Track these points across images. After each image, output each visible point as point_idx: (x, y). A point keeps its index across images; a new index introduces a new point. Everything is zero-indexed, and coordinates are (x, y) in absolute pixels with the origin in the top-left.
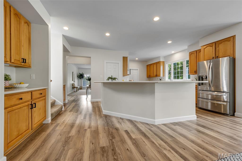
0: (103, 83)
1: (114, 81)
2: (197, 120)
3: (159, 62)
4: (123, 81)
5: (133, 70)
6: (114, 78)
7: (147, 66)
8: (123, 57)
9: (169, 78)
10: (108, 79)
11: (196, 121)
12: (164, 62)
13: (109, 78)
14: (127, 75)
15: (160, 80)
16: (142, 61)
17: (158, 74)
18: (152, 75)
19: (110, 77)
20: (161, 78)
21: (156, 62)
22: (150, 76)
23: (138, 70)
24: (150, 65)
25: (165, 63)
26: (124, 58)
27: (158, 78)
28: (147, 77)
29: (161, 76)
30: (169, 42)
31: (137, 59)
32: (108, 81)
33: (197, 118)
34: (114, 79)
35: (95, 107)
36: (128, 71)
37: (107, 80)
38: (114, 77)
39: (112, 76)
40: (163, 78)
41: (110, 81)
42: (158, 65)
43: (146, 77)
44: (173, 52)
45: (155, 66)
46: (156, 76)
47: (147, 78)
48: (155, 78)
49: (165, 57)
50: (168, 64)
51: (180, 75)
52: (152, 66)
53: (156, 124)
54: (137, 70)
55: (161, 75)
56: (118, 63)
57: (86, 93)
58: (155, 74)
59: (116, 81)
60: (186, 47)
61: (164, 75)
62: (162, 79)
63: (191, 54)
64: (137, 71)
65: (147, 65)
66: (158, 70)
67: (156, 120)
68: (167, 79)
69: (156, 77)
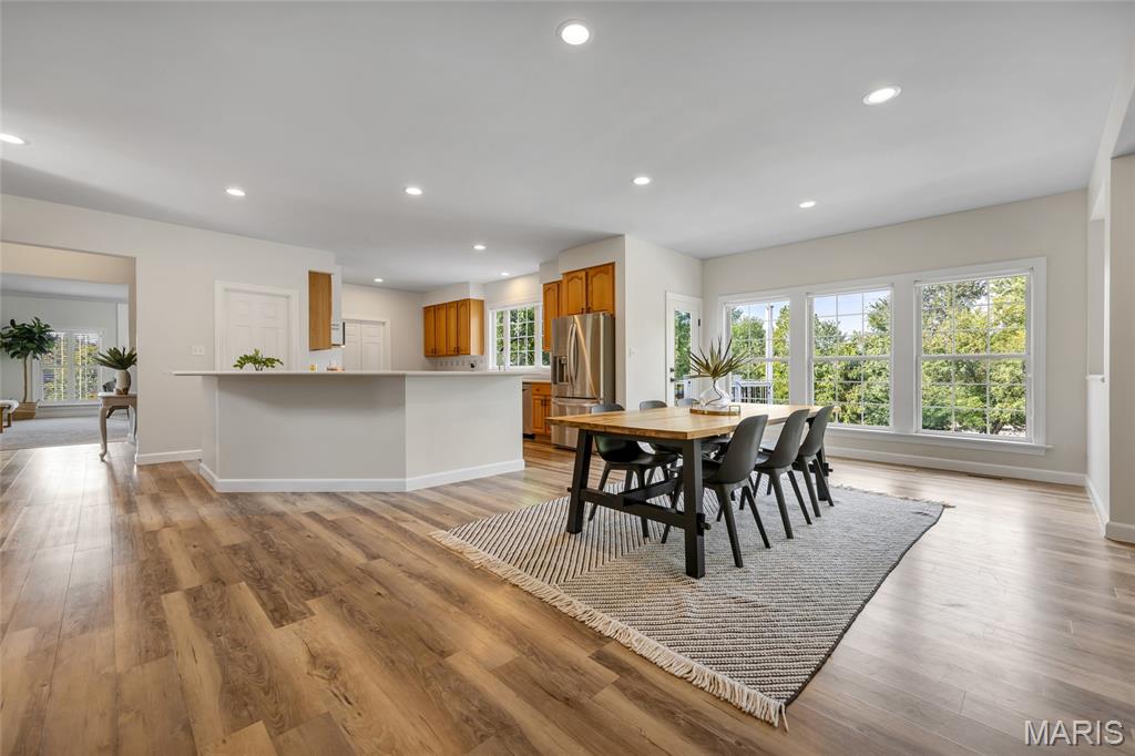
0: (216, 379)
1: (267, 371)
2: (525, 471)
3: (463, 305)
4: (313, 369)
5: (363, 326)
6: (268, 359)
7: (427, 310)
8: (310, 273)
9: (500, 363)
10: (241, 364)
11: (524, 475)
12: (482, 302)
13: (244, 360)
14: (330, 348)
15: (473, 366)
16: (404, 292)
17: (462, 347)
18: (442, 347)
19: (251, 353)
20: (474, 361)
21: (457, 303)
22: (434, 350)
23: (388, 325)
24: (437, 308)
25: (487, 307)
26: (314, 276)
27: (465, 359)
28: (426, 356)
29: (472, 354)
30: (479, 247)
31: (378, 280)
32: (238, 371)
33: (526, 466)
34: (270, 362)
35: (175, 480)
36: (333, 332)
37: (236, 366)
38: (265, 355)
39: (257, 352)
40: (481, 361)
41: (249, 369)
42: (462, 310)
43: (422, 356)
44: (505, 274)
45: (453, 313)
46: (458, 351)
47: (424, 359)
48: (455, 359)
49: (486, 286)
50: (495, 311)
51: (527, 351)
52: (442, 314)
53: (408, 490)
54: (384, 323)
55: (474, 351)
56: (288, 297)
57: (100, 435)
58: (453, 345)
59: (278, 370)
60: (536, 267)
61: (482, 351)
62: (479, 365)
63: (547, 288)
64: (381, 327)
65: (425, 308)
66: (462, 331)
67: (407, 480)
68: (491, 364)
69: (458, 355)
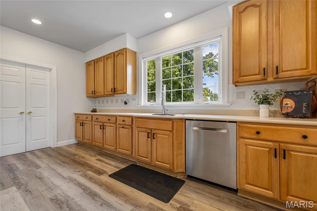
3: (123, 52)
7: (88, 64)
12: (135, 53)
15: (126, 103)
17: (119, 87)
18: (100, 90)
20: (128, 99)
21: (114, 53)
22: (94, 92)
24: (96, 61)
27: (120, 98)
28: (87, 97)
29: (127, 93)
40: (134, 99)
42: (120, 59)
45: (110, 63)
46: (114, 91)
47: (87, 99)
48: (109, 99)
51: (182, 89)
52: (101, 64)
54: (50, 70)
55: (129, 90)
58: (110, 86)
61: (136, 90)
62: (132, 102)
66: (118, 76)
68: (143, 102)
69: (113, 94)
